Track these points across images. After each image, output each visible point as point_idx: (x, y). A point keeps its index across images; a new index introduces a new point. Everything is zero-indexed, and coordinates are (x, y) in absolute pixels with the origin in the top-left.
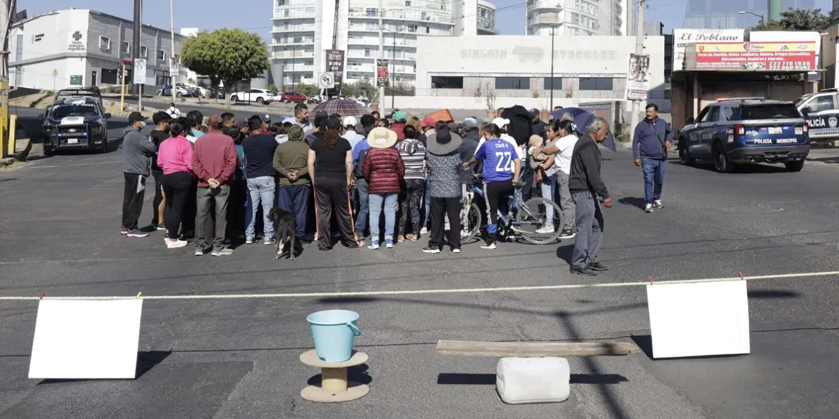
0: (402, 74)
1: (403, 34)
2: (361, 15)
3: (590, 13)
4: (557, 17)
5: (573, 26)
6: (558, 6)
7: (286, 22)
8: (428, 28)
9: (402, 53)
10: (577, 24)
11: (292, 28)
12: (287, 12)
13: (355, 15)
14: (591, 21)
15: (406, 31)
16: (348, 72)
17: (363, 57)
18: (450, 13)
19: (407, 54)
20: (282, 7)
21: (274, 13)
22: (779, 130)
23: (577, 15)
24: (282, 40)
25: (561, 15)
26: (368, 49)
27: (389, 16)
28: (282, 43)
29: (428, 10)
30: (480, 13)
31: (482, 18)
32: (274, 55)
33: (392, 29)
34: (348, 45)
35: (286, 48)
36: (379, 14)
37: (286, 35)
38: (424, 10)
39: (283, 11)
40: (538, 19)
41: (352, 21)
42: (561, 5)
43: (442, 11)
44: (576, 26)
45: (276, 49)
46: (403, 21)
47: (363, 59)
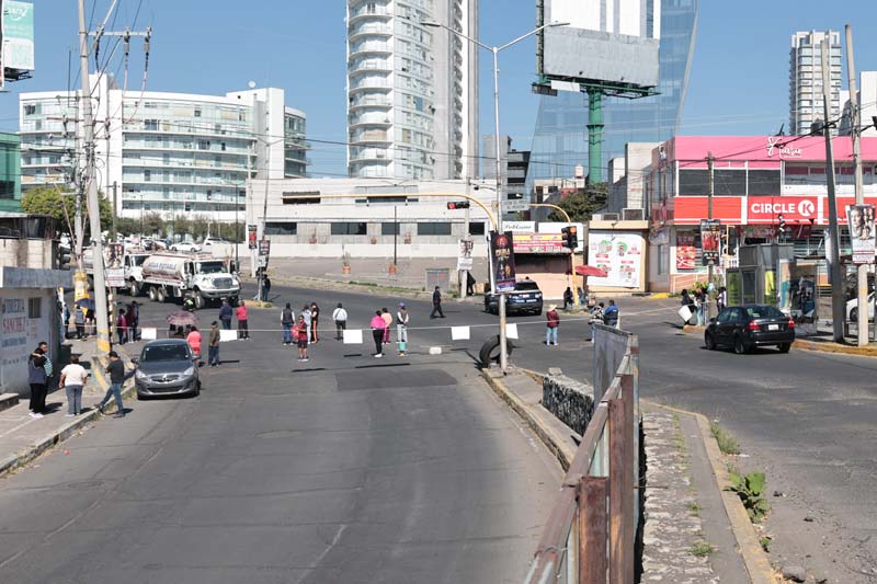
0: (193, 203)
1: (193, 153)
2: (139, 128)
3: (423, 128)
4: (385, 135)
5: (404, 144)
6: (387, 121)
7: (39, 137)
8: (223, 145)
9: (192, 177)
10: (409, 142)
11: (45, 145)
12: (39, 124)
13: (131, 129)
14: (425, 139)
15: (196, 148)
16: (123, 202)
17: (143, 182)
18: (250, 124)
19: (198, 178)
20: (32, 116)
21: (21, 124)
22: (528, 296)
23: (409, 131)
24: (34, 160)
25: (390, 132)
26: (148, 172)
27: (174, 130)
28: (34, 163)
29: (223, 121)
30: (288, 123)
31: (291, 131)
32: (25, 180)
33: (179, 147)
34: (123, 167)
35: (39, 170)
36: (161, 126)
37: (39, 154)
38: (218, 121)
39: (34, 123)
40: (362, 137)
41: (128, 136)
42: (390, 119)
43: (242, 123)
44: (408, 145)
45: (26, 172)
46: (192, 136)
47: (143, 185)
